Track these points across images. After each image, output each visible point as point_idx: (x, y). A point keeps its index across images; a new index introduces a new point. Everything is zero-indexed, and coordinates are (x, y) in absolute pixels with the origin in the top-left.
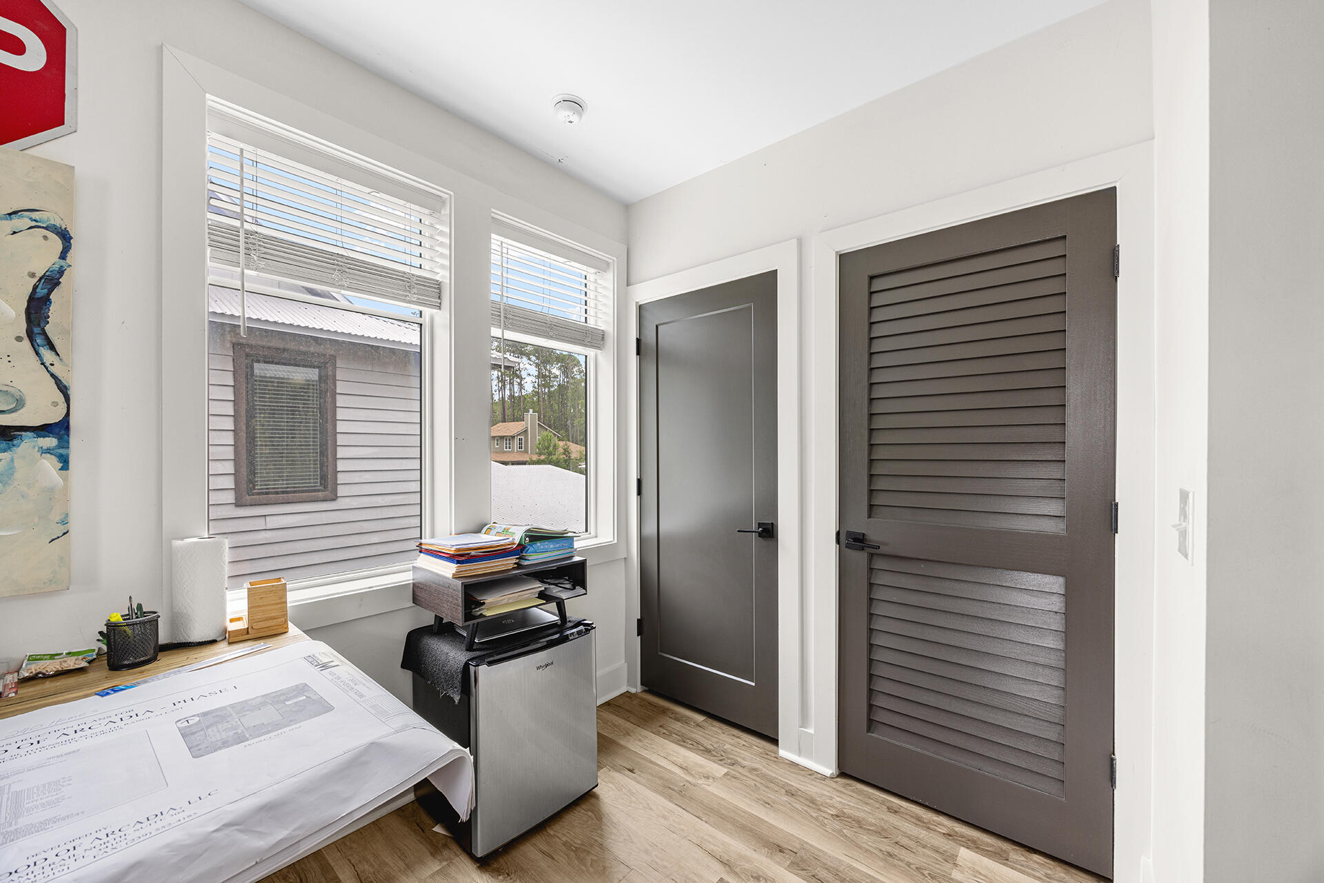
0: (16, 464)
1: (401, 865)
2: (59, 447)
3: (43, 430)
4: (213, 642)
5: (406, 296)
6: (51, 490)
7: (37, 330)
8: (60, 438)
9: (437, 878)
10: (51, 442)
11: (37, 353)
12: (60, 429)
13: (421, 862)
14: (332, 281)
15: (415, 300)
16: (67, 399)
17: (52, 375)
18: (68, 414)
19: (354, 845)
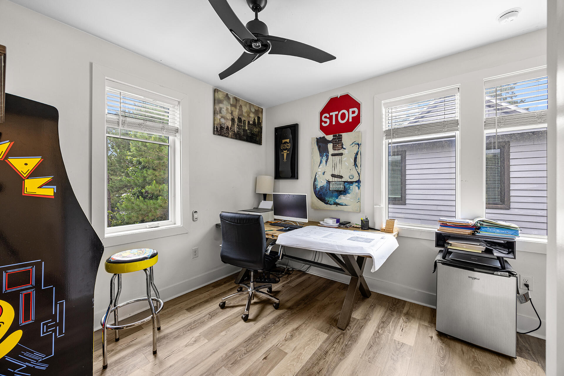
0: (353, 188)
1: (419, 317)
2: (358, 185)
3: (356, 182)
4: (379, 230)
5: (442, 130)
6: (357, 193)
7: (355, 163)
8: (358, 183)
9: (424, 326)
10: (357, 184)
11: (355, 168)
12: (358, 182)
13: (425, 321)
14: (416, 134)
15: (446, 130)
16: (359, 176)
17: (357, 172)
18: (359, 179)
19: (414, 306)
